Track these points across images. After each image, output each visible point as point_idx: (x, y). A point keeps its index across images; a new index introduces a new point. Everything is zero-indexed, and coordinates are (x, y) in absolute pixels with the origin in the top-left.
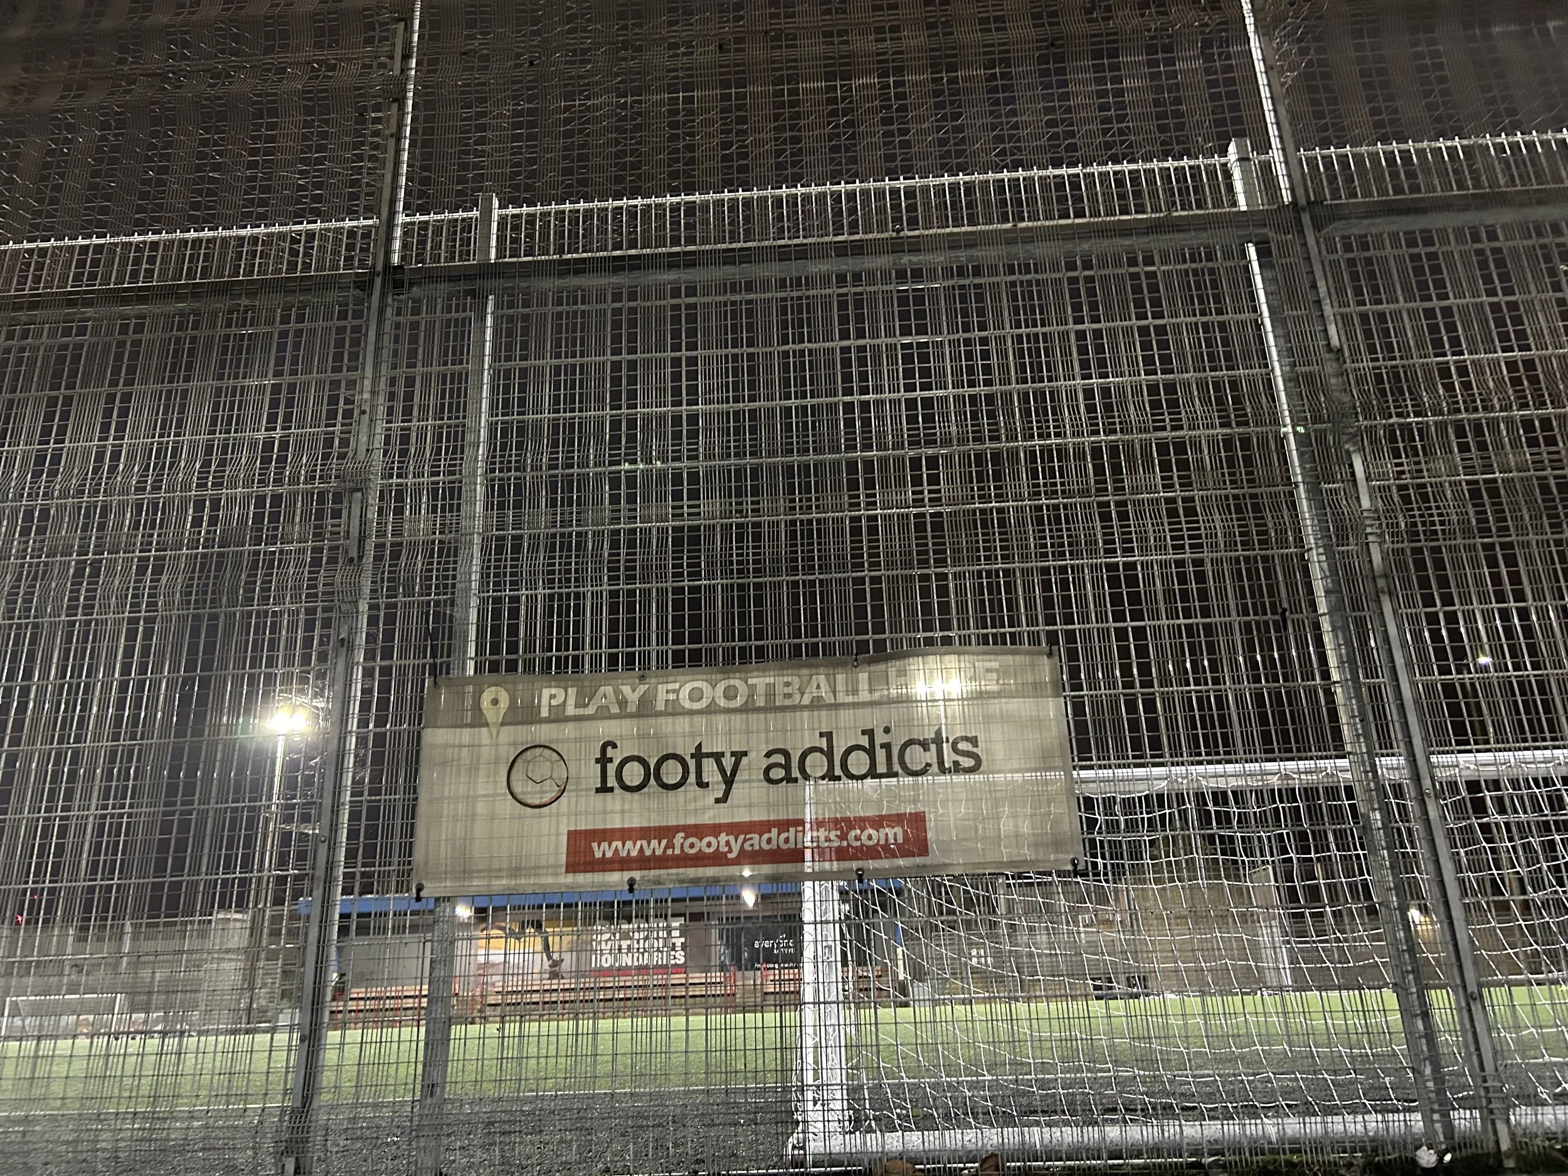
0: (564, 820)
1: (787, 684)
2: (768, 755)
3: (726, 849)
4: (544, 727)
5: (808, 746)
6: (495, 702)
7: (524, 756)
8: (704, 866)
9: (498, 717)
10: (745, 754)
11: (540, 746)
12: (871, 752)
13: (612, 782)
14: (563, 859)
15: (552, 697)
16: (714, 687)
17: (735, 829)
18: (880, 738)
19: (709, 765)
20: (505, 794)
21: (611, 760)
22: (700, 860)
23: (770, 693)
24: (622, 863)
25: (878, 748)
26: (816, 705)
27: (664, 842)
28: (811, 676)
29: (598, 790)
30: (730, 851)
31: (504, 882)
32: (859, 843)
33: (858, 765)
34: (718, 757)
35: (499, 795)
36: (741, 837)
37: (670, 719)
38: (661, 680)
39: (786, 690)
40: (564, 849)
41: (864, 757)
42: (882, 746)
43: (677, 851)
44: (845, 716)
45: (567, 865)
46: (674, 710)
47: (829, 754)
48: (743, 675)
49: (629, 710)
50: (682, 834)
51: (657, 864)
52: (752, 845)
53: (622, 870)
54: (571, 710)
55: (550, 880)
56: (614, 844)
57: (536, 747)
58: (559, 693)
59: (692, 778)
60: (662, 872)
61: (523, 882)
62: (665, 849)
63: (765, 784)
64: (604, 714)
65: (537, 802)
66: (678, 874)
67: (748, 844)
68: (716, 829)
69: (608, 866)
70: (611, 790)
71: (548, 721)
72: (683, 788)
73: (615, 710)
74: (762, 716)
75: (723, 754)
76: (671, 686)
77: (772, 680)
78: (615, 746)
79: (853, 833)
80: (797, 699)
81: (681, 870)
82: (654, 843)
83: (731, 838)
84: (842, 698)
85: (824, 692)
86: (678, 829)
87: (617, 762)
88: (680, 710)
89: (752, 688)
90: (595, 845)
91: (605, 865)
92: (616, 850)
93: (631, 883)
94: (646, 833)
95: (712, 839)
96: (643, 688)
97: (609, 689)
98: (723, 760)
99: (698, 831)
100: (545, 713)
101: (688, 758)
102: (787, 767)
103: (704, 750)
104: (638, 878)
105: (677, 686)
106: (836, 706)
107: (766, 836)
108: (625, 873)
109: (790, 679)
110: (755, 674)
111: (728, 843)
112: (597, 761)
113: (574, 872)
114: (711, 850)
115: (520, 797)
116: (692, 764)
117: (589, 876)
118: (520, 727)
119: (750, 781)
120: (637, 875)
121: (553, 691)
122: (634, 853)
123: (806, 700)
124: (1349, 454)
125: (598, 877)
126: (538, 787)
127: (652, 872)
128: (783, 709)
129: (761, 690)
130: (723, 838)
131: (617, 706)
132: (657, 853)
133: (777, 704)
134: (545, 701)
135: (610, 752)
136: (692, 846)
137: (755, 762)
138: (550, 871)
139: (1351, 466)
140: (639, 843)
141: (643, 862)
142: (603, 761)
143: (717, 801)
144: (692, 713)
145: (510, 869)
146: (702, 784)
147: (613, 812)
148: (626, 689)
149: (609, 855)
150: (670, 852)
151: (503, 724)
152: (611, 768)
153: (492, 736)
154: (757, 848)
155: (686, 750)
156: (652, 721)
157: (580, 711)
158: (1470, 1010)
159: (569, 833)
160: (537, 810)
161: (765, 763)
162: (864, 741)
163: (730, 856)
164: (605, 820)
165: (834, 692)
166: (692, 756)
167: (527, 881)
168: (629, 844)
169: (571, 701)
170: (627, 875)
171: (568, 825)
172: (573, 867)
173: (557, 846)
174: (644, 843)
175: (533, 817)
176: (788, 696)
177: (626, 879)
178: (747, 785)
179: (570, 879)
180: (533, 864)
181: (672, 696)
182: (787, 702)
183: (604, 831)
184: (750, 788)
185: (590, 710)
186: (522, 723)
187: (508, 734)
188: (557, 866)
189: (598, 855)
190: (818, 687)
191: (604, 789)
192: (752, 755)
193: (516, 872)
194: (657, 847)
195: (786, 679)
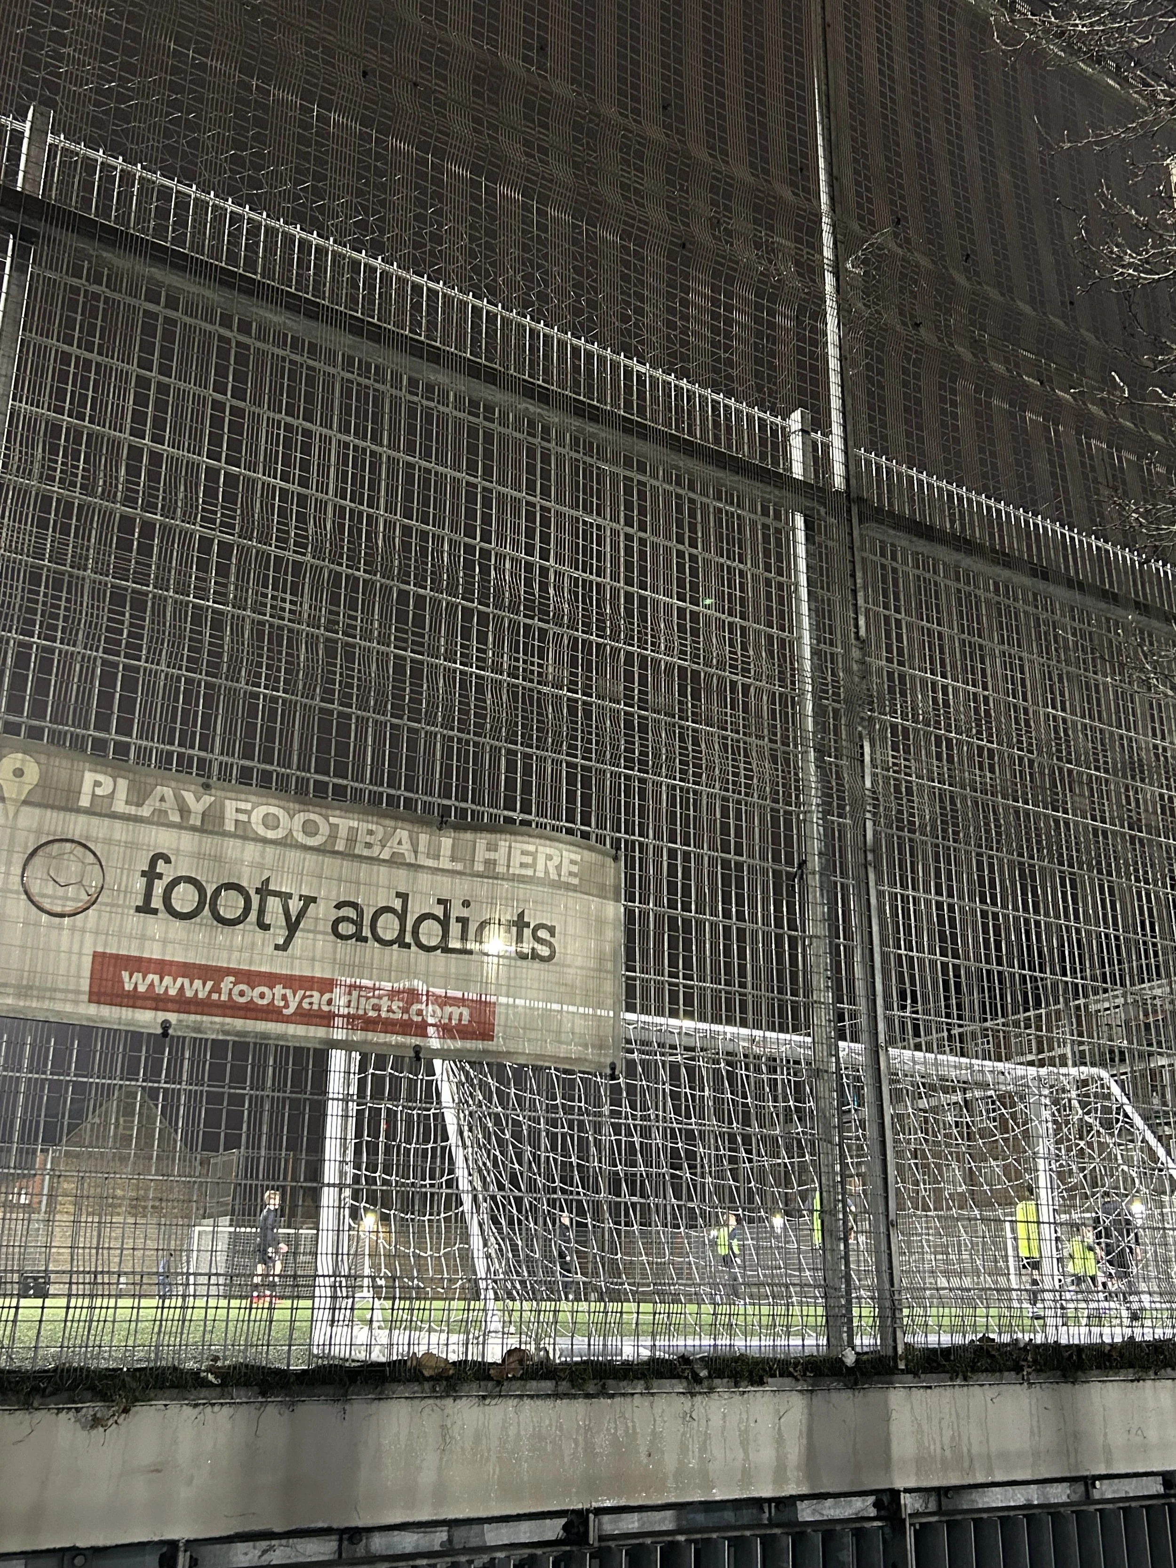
0: (89, 938)
1: (371, 832)
2: (338, 906)
3: (282, 1004)
4: (82, 819)
5: (380, 905)
6: (19, 773)
7: (48, 849)
8: (256, 1019)
9: (19, 793)
10: (314, 900)
11: (72, 841)
12: (444, 923)
13: (157, 902)
14: (85, 985)
15: (97, 784)
16: (292, 817)
17: (292, 982)
18: (457, 911)
19: (272, 903)
20: (17, 892)
21: (160, 876)
22: (250, 1011)
23: (351, 840)
24: (158, 1002)
25: (453, 921)
26: (395, 861)
27: (210, 984)
28: (395, 829)
29: (138, 909)
30: (287, 1006)
31: (9, 1001)
32: (420, 1019)
33: (429, 935)
34: (285, 897)
35: (11, 891)
36: (300, 993)
37: (239, 842)
38: (229, 794)
39: (368, 839)
40: (86, 973)
41: (437, 927)
42: (458, 920)
43: (224, 997)
44: (424, 878)
45: (91, 993)
46: (244, 833)
47: (402, 917)
48: (324, 811)
49: (191, 822)
50: (232, 979)
51: (200, 1009)
52: (311, 1004)
53: (156, 1009)
54: (120, 806)
55: (69, 1008)
56: (150, 977)
57: (67, 840)
58: (107, 781)
59: (253, 916)
60: (205, 1018)
61: (34, 1005)
62: (210, 992)
63: (332, 938)
64: (159, 820)
65: (59, 909)
66: (223, 1024)
67: (307, 1000)
68: (271, 979)
69: (139, 1003)
70: (155, 912)
71: (89, 812)
72: (241, 926)
73: (175, 818)
74: (338, 861)
75: (290, 896)
76: (243, 805)
77: (355, 824)
78: (168, 861)
79: (415, 1007)
80: (375, 852)
81: (228, 1020)
82: (198, 983)
83: (289, 992)
84: (423, 861)
85: (405, 848)
86: (229, 972)
87: (167, 880)
88: (252, 835)
89: (334, 827)
90: (125, 975)
91: (134, 1000)
92: (152, 984)
93: (166, 1025)
94: (189, 970)
95: (265, 989)
96: (208, 799)
97: (168, 792)
98: (290, 902)
99: (250, 978)
100: (85, 801)
101: (252, 893)
102: (358, 924)
103: (272, 887)
104: (174, 1022)
105: (249, 806)
106: (416, 867)
107: (327, 996)
108: (160, 1013)
109: (374, 827)
110: (338, 812)
111: (284, 997)
112: (144, 874)
113: (99, 1003)
114: (265, 1002)
115: (36, 899)
116: (255, 899)
117: (116, 1010)
118: (49, 812)
119: (315, 932)
120: (173, 1017)
121: (100, 777)
122: (172, 992)
123: (385, 855)
124: (861, 738)
125: (127, 1014)
126: (60, 891)
127: (193, 1017)
128: (361, 858)
129: (343, 833)
130: (279, 990)
131: (178, 813)
132: (200, 995)
133: (356, 852)
134: (87, 787)
135: (161, 866)
136: (242, 994)
137: (323, 912)
138: (71, 996)
139: (862, 747)
140: (180, 981)
141: (183, 1004)
142: (151, 875)
143: (277, 947)
144: (265, 841)
145: (18, 987)
146: (265, 927)
147: (153, 939)
148: (189, 797)
149: (142, 989)
150: (215, 996)
151: (25, 802)
152: (159, 888)
153: (7, 815)
154: (315, 1007)
155: (250, 883)
156: (217, 839)
157: (132, 810)
158: (889, 1236)
159: (95, 955)
160: (57, 920)
161: (334, 914)
162: (439, 911)
163: (285, 1011)
164: (142, 948)
165: (416, 852)
166: (258, 891)
167: (39, 1005)
168: (167, 980)
169: (122, 794)
170: (161, 1016)
171: (95, 944)
172: (97, 996)
173: (79, 967)
174: (156, 978)
175: (50, 926)
176: (369, 845)
177: (160, 1021)
178: (311, 936)
179: (92, 1010)
180: (49, 985)
181: (243, 817)
182: (366, 852)
183: (140, 959)
184: (314, 940)
185: (145, 811)
186: (53, 807)
187: (30, 817)
188: (78, 992)
189: (128, 987)
190: (400, 843)
191: (145, 909)
192: (322, 903)
193: (24, 991)
194: (199, 989)
195: (370, 826)
